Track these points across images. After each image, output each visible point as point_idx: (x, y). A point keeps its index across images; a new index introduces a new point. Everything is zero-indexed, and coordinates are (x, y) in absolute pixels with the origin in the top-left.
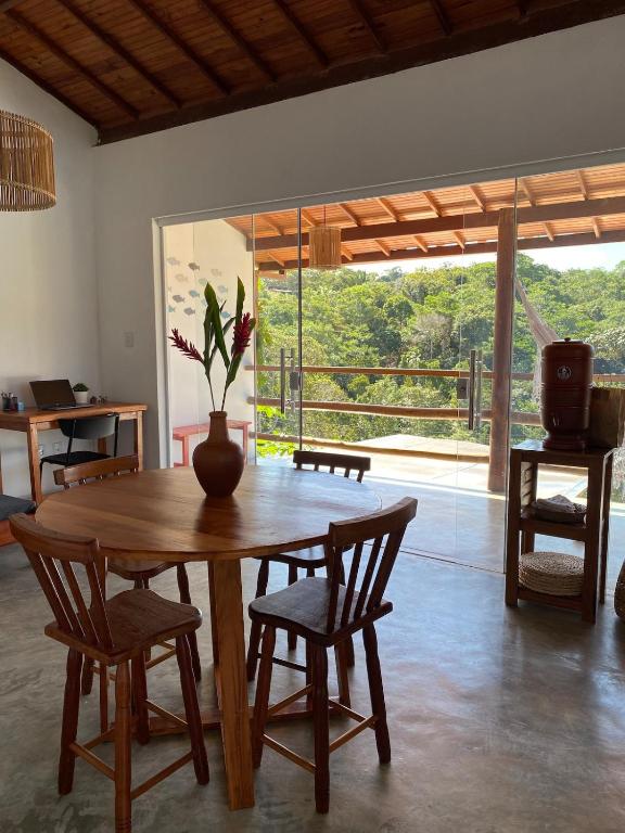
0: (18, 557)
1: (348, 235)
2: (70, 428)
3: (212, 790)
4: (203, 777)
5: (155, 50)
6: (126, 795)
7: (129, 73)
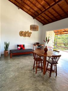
0: (32, 54)
1: (63, 32)
2: (39, 46)
3: (43, 73)
4: (42, 72)
5: (47, 18)
6: (37, 71)
7: (45, 20)
